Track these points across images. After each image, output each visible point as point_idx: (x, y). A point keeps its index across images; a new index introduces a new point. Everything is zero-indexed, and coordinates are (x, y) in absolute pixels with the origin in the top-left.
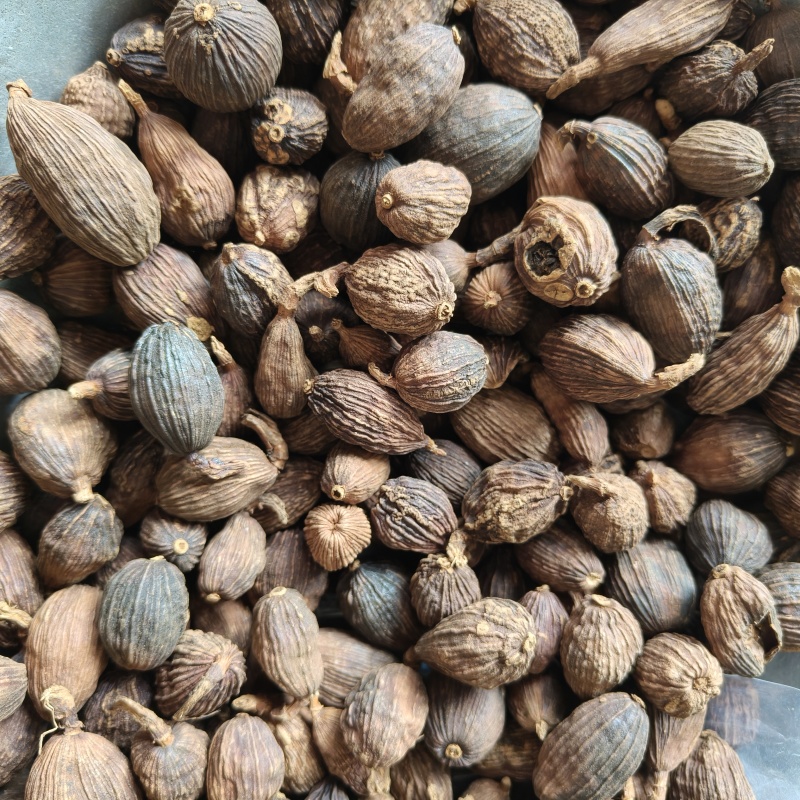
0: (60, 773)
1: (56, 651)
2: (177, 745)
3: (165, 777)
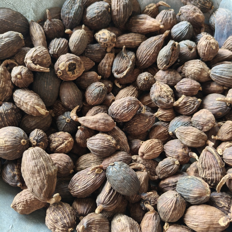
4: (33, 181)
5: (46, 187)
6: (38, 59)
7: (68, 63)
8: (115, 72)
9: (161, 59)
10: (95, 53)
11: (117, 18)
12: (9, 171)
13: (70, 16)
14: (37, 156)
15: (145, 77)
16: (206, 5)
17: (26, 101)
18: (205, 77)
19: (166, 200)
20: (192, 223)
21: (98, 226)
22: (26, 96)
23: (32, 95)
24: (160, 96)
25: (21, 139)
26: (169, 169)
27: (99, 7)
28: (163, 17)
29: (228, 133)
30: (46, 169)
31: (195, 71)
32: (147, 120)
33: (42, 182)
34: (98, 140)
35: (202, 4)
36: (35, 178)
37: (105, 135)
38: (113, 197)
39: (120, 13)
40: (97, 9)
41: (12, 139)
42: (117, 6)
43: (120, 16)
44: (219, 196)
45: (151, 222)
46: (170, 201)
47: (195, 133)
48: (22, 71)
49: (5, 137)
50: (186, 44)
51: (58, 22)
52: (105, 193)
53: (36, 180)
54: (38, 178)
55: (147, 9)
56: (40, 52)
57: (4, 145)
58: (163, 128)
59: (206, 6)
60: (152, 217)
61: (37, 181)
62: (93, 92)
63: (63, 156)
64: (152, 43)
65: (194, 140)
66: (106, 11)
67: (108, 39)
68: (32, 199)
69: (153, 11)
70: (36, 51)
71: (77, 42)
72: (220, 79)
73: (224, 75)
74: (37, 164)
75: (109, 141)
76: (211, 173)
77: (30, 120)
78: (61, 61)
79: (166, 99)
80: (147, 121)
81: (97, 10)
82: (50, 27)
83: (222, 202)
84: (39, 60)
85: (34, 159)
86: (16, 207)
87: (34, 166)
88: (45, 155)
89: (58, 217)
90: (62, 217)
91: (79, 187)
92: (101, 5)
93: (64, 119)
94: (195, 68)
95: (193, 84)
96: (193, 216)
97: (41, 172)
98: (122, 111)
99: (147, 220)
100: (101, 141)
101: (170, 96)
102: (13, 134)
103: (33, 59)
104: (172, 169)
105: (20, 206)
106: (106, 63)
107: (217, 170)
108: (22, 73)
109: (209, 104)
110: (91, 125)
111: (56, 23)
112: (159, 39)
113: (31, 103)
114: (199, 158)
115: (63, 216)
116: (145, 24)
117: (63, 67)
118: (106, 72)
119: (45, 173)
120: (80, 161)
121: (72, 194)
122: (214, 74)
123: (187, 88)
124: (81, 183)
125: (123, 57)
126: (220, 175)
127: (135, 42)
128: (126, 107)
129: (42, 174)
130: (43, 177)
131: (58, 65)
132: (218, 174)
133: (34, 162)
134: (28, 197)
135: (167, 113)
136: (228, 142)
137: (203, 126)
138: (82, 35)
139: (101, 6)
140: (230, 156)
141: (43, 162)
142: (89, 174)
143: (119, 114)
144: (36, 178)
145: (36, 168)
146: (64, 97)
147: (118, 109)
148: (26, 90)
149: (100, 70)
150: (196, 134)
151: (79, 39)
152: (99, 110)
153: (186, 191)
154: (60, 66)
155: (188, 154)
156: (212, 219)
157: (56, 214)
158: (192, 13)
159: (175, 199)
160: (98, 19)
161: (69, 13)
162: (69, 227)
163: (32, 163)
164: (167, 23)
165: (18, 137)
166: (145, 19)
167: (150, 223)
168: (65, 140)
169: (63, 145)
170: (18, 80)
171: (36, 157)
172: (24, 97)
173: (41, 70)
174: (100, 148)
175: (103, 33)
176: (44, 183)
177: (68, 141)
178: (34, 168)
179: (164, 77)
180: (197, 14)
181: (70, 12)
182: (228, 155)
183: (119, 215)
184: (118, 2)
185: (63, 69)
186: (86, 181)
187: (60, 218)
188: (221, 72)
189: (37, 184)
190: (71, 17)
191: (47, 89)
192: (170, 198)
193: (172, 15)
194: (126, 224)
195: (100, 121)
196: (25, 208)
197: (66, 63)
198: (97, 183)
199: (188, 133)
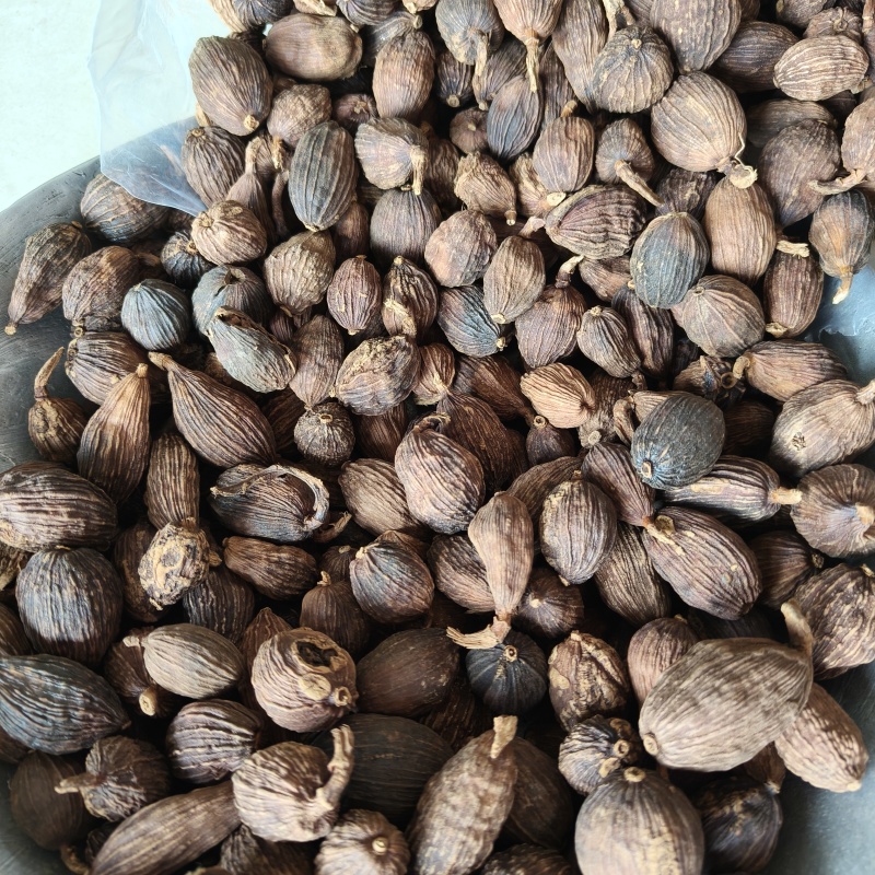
0: (718, 128)
1: (743, 214)
2: (612, 161)
3: (623, 137)
4: (767, 693)
5: (772, 651)
6: (304, 770)
7: (301, 665)
8: (303, 525)
9: (266, 368)
10: (229, 602)
11: (96, 521)
12: (738, 833)
13: (79, 700)
14: (679, 699)
15: (324, 421)
16: (71, 239)
17: (475, 802)
18: (327, 245)
19: (717, 318)
20: (761, 252)
21: (837, 484)
22: (454, 808)
23: (440, 790)
24: (389, 372)
25: (626, 784)
26: (617, 332)
27: (51, 583)
28: (103, 369)
29: (498, 184)
30: (717, 661)
31: (310, 264)
32: (467, 409)
33: (763, 664)
34: (574, 528)
35: (66, 250)
36: (756, 688)
37: (548, 516)
38: (737, 467)
39: (83, 505)
40: (60, 592)
41: (636, 812)
42: (56, 513)
43: (91, 507)
44: (671, 204)
45: (778, 361)
46: (718, 305)
47: (508, 259)
48: (355, 839)
49: (637, 843)
50: (217, 289)
51: (106, 748)
52: (732, 487)
53: (762, 685)
54: (756, 677)
55: (52, 432)
56: (271, 769)
57: (668, 837)
58: (480, 373)
59: (74, 240)
60: (763, 357)
61: (764, 680)
62: (394, 578)
63: (642, 649)
64: (198, 405)
65: (530, 263)
66: (70, 557)
67: (188, 542)
68: (813, 715)
69: (64, 413)
70: (268, 786)
71: (206, 651)
72: (338, 198)
73: (331, 185)
74: (710, 690)
75: (569, 497)
76: (618, 215)
77: (529, 804)
78: (293, 696)
79: (399, 355)
80: (471, 409)
81: (64, 591)
82: (130, 776)
83: (687, 196)
84: (304, 766)
85: (695, 704)
86: (854, 768)
87: (720, 695)
88: (667, 681)
89: (845, 612)
90: (841, 598)
91: (733, 568)
92: (42, 577)
93: (507, 673)
94: (303, 266)
95: (353, 271)
96: (742, 250)
97: (730, 672)
98: (457, 470)
99: (776, 373)
100: (575, 517)
101: (388, 344)
102: (618, 816)
103: (307, 790)
104: (615, 322)
105: (848, 752)
106: (268, 560)
107: (610, 198)
108: (362, 835)
109: (408, 236)
110: (522, 561)
111: (111, 756)
112: (183, 381)
113: (478, 780)
114: (577, 255)
115: (839, 595)
116: (125, 427)
117: (320, 682)
118: (300, 560)
119: (731, 661)
120: (634, 606)
121: (756, 595)
122: (322, 213)
123: (366, 289)
124: (720, 564)
125: (249, 499)
126: (623, 194)
127: (186, 465)
128: (444, 461)
129: (736, 667)
130: (745, 662)
131: (310, 705)
132: (619, 197)
133: (706, 700)
134: (811, 726)
135: (435, 360)
136: (521, 187)
137: (484, 245)
138: (173, 636)
139: (48, 577)
140: (569, 169)
141: (693, 676)
142: (684, 551)
143: (469, 481)
144: (758, 684)
145: (725, 687)
146: (423, 684)
147: (453, 484)
148: (418, 827)
149: (292, 585)
150: (512, 258)
151: (193, 644)
152: (452, 562)
153: (682, 269)
154: (315, 696)
155: (562, 289)
156: (741, 204)
157: (838, 623)
158: (99, 278)
159: (712, 293)
160: (100, 590)
161: (65, 706)
162: (863, 574)
163: (711, 706)
164: (122, 357)
165: (623, 796)
166: (104, 427)
167: (780, 363)
168: (581, 652)
169: (602, 657)
170: (392, 850)
171: (687, 699)
172: (457, 816)
173: (349, 748)
174: (599, 517)
175: (160, 565)
176: (762, 658)
177: (583, 644)
178: (729, 695)
179: (319, 365)
180: (103, 261)
181: (61, 702)
182: (566, 175)
183: (778, 452)
184: (38, 511)
185: (325, 684)
186: (708, 554)
187: (847, 604)
188: (318, 192)
189: (774, 679)
190: (85, 696)
191: (403, 749)
192: (710, 305)
193: (97, 342)
194: (807, 416)
195: (506, 530)
196: (847, 733)
197: (302, 671)
198: (706, 521)
199: (509, 279)
